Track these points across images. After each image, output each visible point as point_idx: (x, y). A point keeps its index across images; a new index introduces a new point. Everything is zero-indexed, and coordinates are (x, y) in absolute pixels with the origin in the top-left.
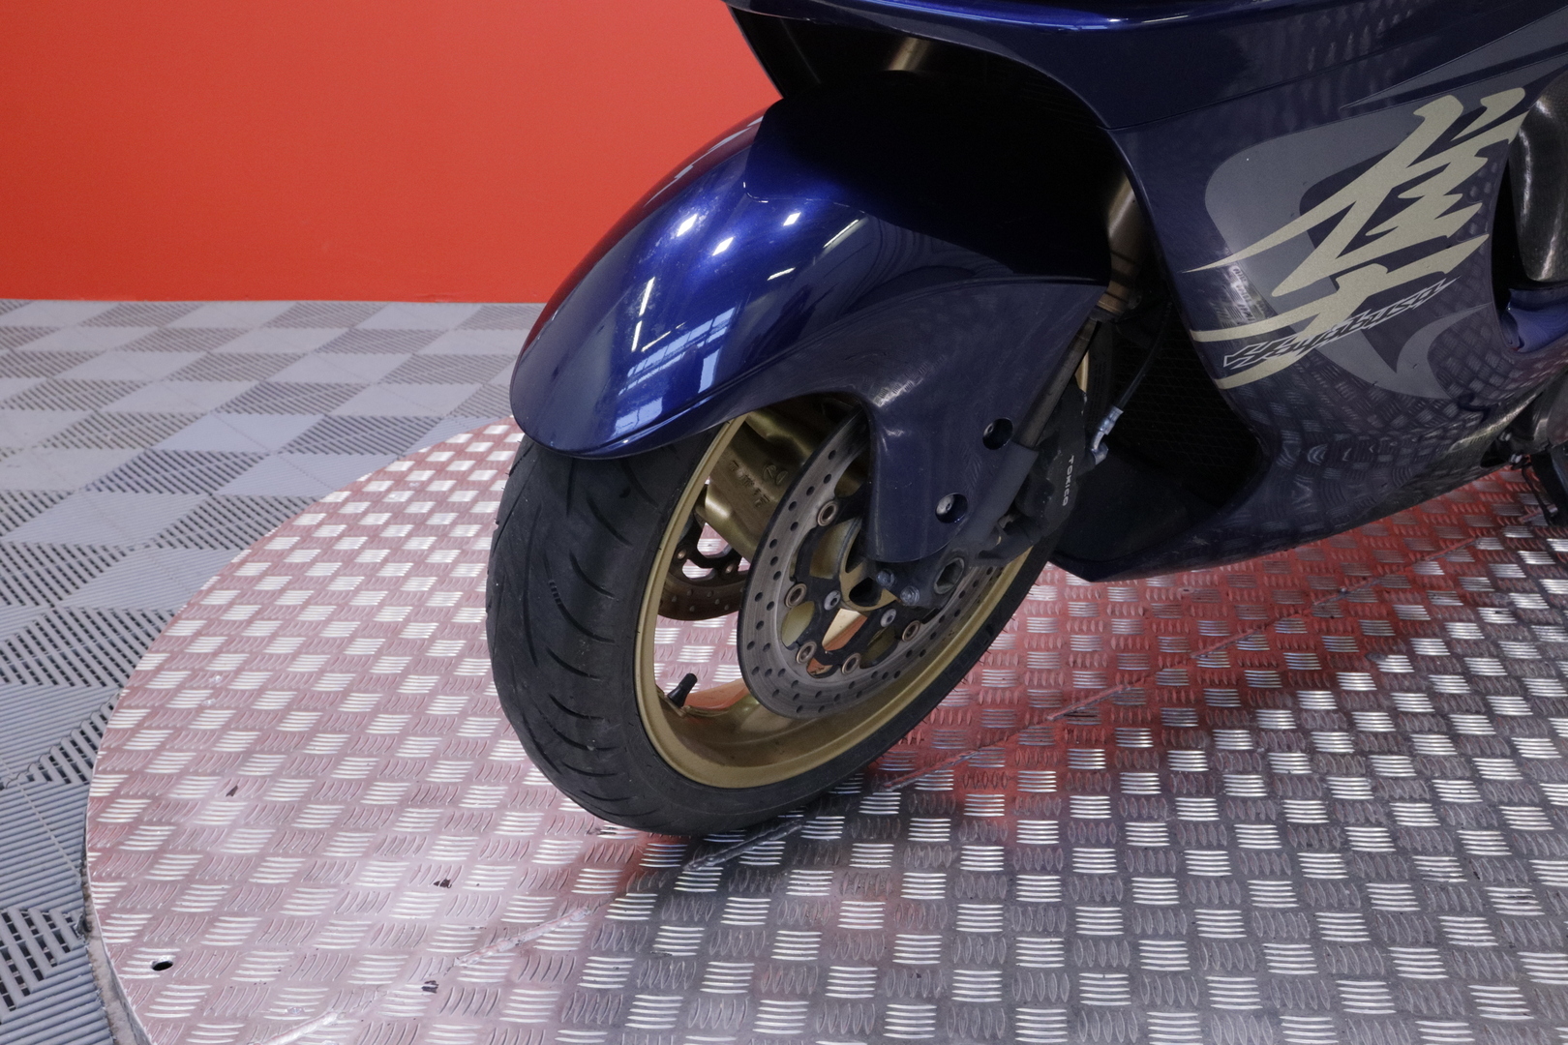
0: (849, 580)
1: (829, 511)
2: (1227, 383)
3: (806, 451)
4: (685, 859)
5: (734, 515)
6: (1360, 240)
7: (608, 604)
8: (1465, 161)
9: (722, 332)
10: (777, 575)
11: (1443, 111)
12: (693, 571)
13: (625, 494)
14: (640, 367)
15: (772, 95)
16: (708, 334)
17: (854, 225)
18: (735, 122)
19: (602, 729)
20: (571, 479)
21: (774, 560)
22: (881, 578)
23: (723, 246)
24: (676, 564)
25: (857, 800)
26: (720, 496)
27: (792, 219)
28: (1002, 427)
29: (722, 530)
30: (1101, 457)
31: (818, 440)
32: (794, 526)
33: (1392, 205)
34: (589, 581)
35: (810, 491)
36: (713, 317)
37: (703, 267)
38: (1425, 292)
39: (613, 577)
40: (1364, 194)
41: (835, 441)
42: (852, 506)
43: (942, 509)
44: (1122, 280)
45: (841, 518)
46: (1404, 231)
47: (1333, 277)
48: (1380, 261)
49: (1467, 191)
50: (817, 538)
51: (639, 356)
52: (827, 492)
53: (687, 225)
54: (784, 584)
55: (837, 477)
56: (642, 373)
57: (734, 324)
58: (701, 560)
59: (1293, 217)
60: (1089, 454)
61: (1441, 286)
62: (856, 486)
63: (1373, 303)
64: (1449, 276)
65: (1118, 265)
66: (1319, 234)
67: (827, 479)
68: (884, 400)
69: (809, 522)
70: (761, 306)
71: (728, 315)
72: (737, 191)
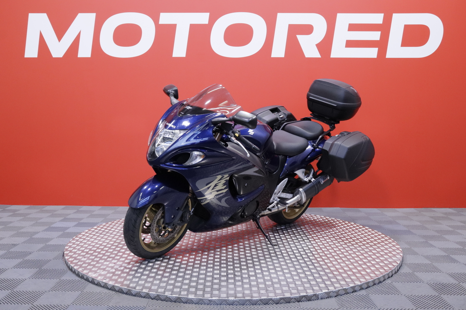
0: (163, 226)
1: (160, 217)
2: (202, 204)
3: (157, 211)
4: (143, 261)
5: (150, 219)
6: (213, 189)
7: (137, 224)
8: (223, 181)
9: (148, 199)
10: (155, 224)
11: (219, 177)
12: (144, 227)
13: (140, 213)
14: (140, 202)
15: (155, 174)
16: (147, 199)
17: (163, 187)
18: (151, 177)
19: (136, 239)
20: (134, 211)
21: (154, 222)
22: (166, 226)
23: (149, 189)
24: (143, 226)
25: (164, 257)
26: (148, 217)
27: (157, 186)
28: (179, 208)
29: (148, 221)
30: (192, 214)
31: (158, 210)
32: (157, 218)
33: (216, 185)
34: (135, 222)
35: (158, 214)
36: (148, 197)
37: (147, 192)
38: (222, 194)
39: (138, 221)
40: (213, 184)
41: (161, 209)
42: (163, 217)
43: (172, 217)
44: (191, 193)
45: (162, 218)
46: (218, 188)
47: (211, 192)
48: (216, 191)
49: (224, 184)
50: (159, 220)
51: (140, 201)
52: (160, 215)
53: (145, 187)
54: (155, 225)
55: (161, 213)
56: (141, 203)
57: (150, 198)
58: (146, 226)
59: (205, 186)
60: (190, 213)
61: (224, 194)
62: (163, 215)
63: (216, 195)
64: (225, 193)
65: (190, 191)
66: (208, 188)
67: (160, 213)
68: (165, 204)
69: (158, 218)
70: (153, 196)
71: (149, 197)
72: (151, 184)
